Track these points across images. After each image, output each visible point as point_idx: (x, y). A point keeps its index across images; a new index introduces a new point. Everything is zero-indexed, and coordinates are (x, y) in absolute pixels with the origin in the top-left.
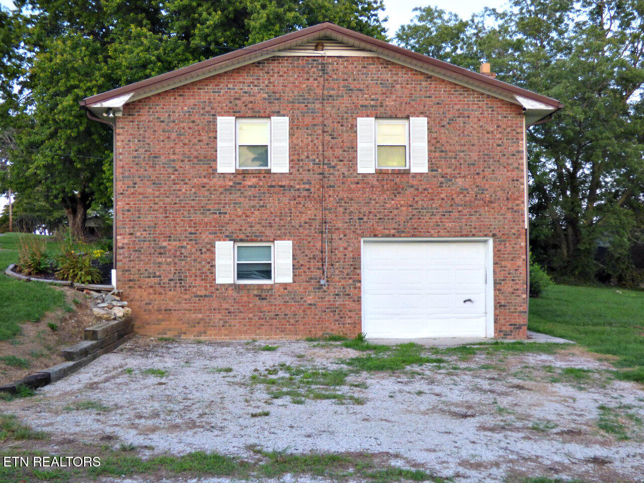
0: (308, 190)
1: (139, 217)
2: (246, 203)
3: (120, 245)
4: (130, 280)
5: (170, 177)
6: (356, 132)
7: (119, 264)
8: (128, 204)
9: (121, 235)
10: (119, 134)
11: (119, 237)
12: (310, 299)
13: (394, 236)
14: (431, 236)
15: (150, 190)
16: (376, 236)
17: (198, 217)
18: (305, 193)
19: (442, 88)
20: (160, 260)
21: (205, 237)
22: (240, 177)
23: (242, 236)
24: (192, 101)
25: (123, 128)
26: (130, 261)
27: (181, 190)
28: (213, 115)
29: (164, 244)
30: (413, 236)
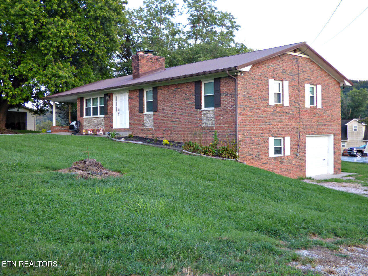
0: (293, 114)
1: (246, 126)
2: (277, 120)
3: (239, 139)
4: (243, 157)
5: (255, 106)
6: (304, 90)
7: (240, 150)
8: (242, 119)
9: (240, 134)
10: (239, 84)
11: (239, 136)
12: (294, 162)
13: (314, 134)
14: (322, 134)
15: (249, 112)
16: (309, 134)
17: (263, 126)
18: (292, 116)
19: (324, 74)
20: (253, 147)
21: (266, 135)
22: (275, 107)
23: (276, 135)
24: (261, 71)
25: (240, 81)
26: (243, 148)
27: (258, 113)
28: (268, 78)
29: (254, 139)
30: (318, 134)
